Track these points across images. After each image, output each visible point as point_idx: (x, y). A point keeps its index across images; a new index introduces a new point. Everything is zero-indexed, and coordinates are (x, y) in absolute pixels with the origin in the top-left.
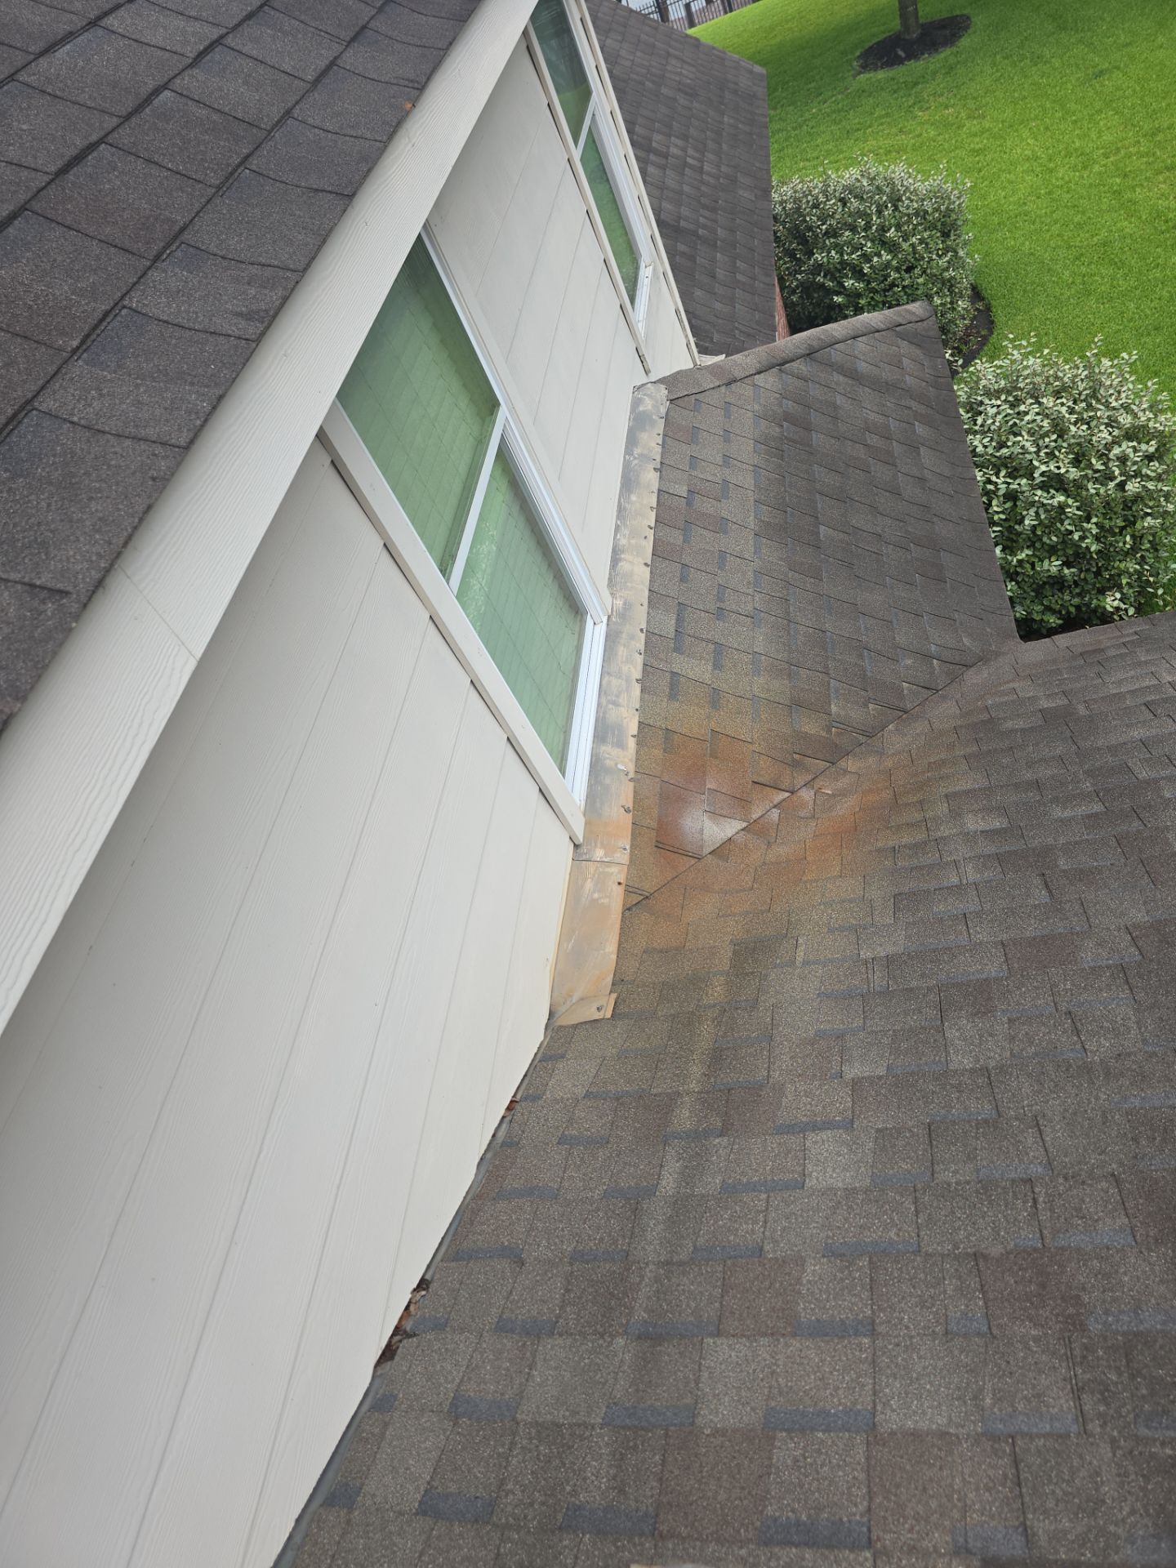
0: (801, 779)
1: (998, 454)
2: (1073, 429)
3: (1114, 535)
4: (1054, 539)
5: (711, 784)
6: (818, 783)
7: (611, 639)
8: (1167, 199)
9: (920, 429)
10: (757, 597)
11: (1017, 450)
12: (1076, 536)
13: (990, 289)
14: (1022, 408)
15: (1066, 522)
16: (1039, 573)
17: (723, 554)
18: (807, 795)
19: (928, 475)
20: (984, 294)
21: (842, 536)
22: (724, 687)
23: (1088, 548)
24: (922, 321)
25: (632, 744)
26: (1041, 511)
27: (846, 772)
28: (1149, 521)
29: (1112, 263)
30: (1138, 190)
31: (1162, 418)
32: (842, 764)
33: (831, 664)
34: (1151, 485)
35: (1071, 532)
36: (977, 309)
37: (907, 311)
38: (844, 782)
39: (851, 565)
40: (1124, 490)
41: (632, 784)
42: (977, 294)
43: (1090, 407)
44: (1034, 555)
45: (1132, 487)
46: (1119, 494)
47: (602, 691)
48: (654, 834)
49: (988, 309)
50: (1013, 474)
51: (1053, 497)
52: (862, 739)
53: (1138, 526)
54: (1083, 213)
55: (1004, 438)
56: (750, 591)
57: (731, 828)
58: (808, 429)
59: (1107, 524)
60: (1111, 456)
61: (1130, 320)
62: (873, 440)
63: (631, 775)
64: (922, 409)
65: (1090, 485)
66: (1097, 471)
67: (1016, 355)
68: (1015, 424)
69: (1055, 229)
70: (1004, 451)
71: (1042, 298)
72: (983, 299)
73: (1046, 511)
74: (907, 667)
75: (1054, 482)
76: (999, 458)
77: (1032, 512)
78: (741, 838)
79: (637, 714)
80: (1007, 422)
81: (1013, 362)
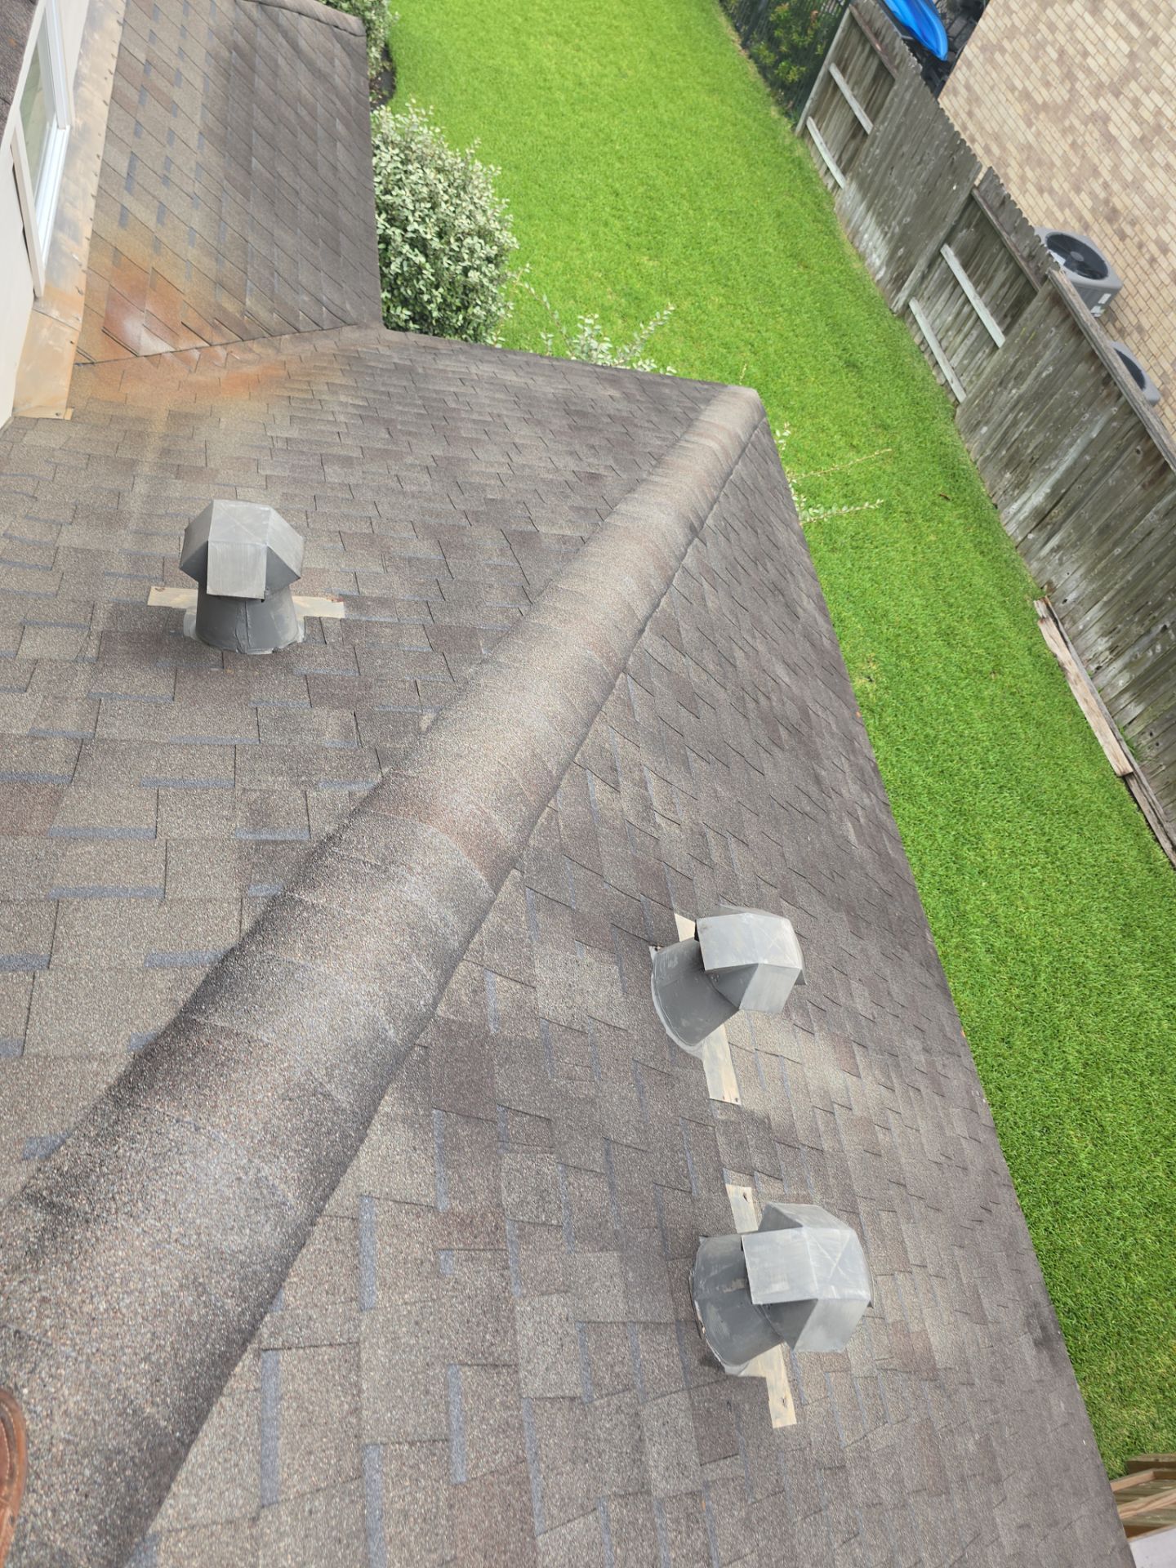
0: (217, 340)
1: (383, 198)
2: (443, 205)
3: (452, 311)
4: (409, 292)
5: (148, 307)
6: (230, 348)
7: (72, 149)
8: (550, 60)
9: (340, 127)
10: (197, 184)
11: (399, 201)
12: (426, 297)
13: (399, 54)
14: (410, 167)
15: (422, 282)
16: (392, 316)
17: (171, 133)
18: (221, 352)
19: (340, 168)
20: (395, 57)
21: (268, 175)
22: (164, 240)
23: (430, 312)
24: (355, 35)
25: (86, 244)
26: (405, 263)
27: (251, 350)
28: (477, 310)
29: (498, 91)
30: (532, 38)
31: (505, 233)
32: (249, 343)
33: (250, 269)
34: (485, 281)
35: (423, 293)
36: (384, 67)
37: (345, 19)
38: (250, 356)
39: (272, 203)
40: (467, 276)
41: (84, 275)
42: (386, 53)
43: (458, 196)
44: (391, 300)
45: (474, 276)
46: (463, 278)
47: (63, 189)
48: (102, 320)
49: (393, 72)
50: (391, 221)
51: (416, 255)
52: (266, 335)
53: (470, 311)
54: (488, 32)
55: (390, 187)
56: (192, 176)
57: (161, 347)
58: (252, 69)
59: (449, 299)
60: (465, 243)
61: (500, 150)
62: (303, 113)
63: (85, 267)
64: (343, 110)
65: (445, 259)
66: (452, 250)
67: (415, 118)
68: (401, 180)
69: (463, 32)
70: (388, 197)
71: (439, 89)
72: (390, 60)
73: (409, 266)
74: (304, 301)
75: (419, 243)
76: (383, 202)
77: (399, 260)
78: (169, 357)
79: (91, 223)
80: (395, 174)
81: (412, 124)
